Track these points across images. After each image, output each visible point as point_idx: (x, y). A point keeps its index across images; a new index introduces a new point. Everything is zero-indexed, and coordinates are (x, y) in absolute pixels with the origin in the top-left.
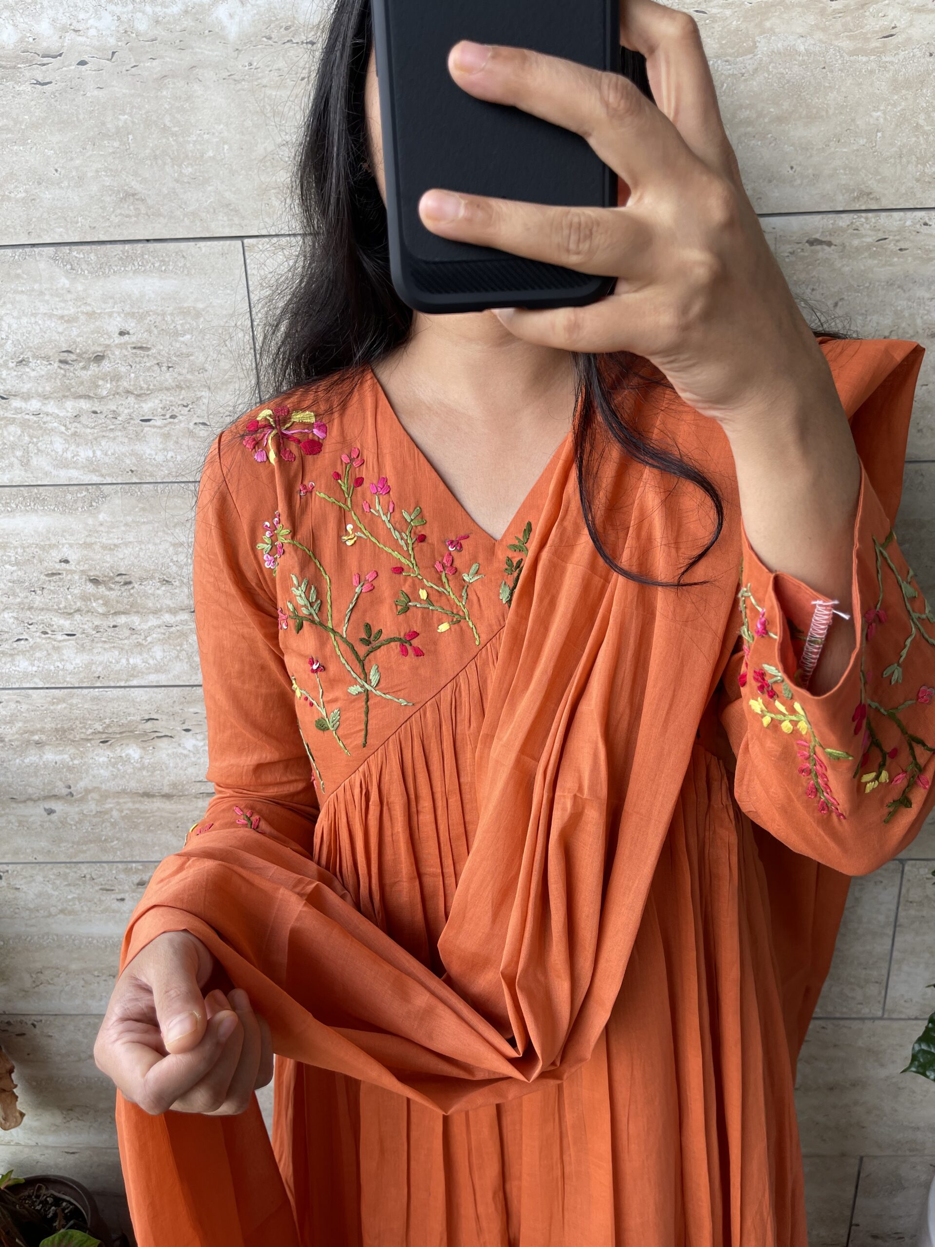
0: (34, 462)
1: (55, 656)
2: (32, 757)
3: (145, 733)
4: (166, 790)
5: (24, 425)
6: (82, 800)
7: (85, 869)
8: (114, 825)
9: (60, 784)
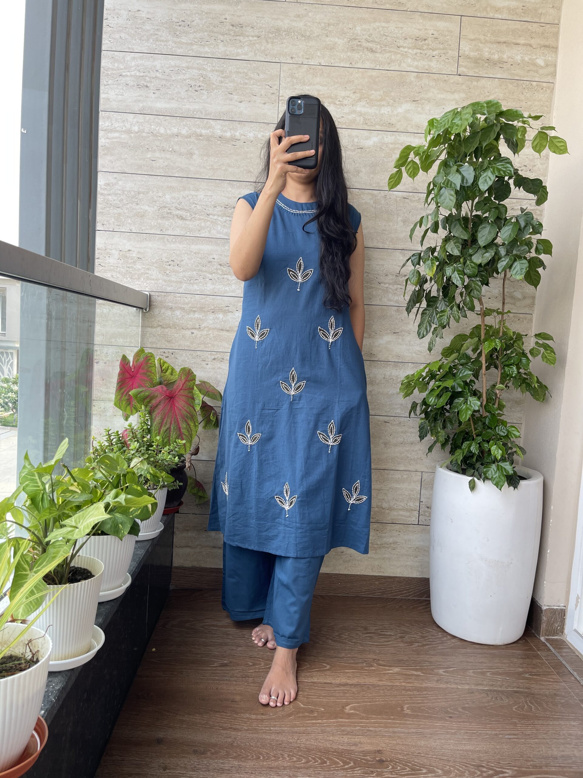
0: (212, 232)
1: (205, 285)
2: (191, 316)
3: (225, 311)
4: (228, 329)
5: (212, 222)
6: (202, 330)
7: (199, 353)
8: (210, 339)
9: (197, 325)
